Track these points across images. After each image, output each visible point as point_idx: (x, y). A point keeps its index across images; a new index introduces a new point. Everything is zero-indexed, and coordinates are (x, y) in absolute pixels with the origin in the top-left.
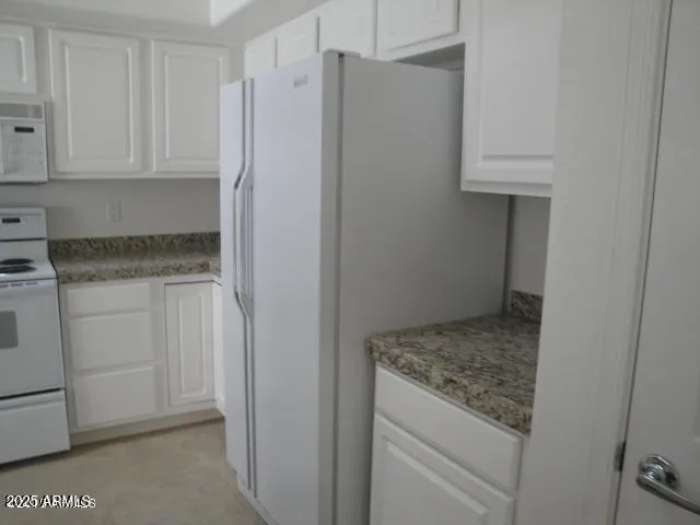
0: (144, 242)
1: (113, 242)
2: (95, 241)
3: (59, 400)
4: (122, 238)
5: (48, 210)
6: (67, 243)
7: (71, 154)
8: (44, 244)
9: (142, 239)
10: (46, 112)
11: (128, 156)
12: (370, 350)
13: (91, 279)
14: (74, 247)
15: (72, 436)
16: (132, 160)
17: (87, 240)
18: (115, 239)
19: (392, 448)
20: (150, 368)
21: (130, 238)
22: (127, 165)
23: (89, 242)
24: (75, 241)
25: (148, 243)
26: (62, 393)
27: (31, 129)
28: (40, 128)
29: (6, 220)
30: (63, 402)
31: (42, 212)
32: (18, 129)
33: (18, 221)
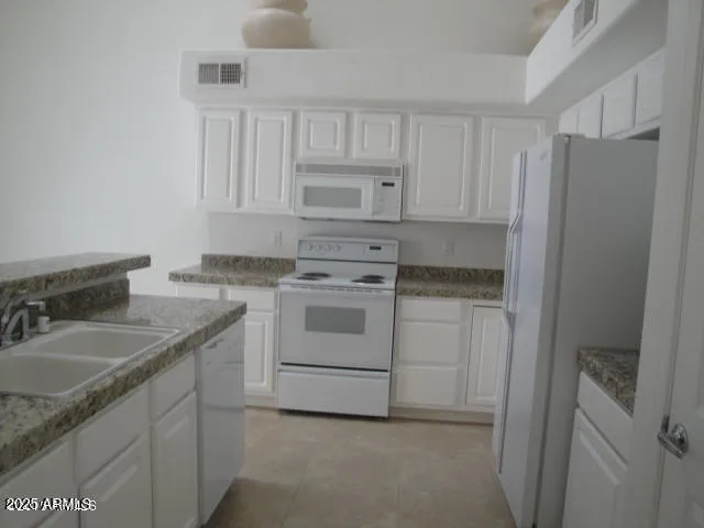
0: (469, 274)
2: (433, 268)
3: (385, 378)
4: (452, 268)
5: (400, 242)
6: (412, 268)
7: (418, 202)
8: (395, 268)
10: (403, 172)
11: (459, 203)
12: (579, 357)
13: (418, 294)
14: (417, 272)
15: (390, 408)
16: (461, 208)
17: (426, 268)
18: (448, 269)
19: (582, 436)
20: (454, 369)
21: (459, 270)
22: (457, 211)
23: (428, 269)
24: (417, 267)
25: (472, 274)
26: (388, 374)
27: (392, 185)
28: (398, 184)
29: (372, 248)
30: (387, 381)
31: (397, 243)
32: (384, 184)
33: (379, 248)
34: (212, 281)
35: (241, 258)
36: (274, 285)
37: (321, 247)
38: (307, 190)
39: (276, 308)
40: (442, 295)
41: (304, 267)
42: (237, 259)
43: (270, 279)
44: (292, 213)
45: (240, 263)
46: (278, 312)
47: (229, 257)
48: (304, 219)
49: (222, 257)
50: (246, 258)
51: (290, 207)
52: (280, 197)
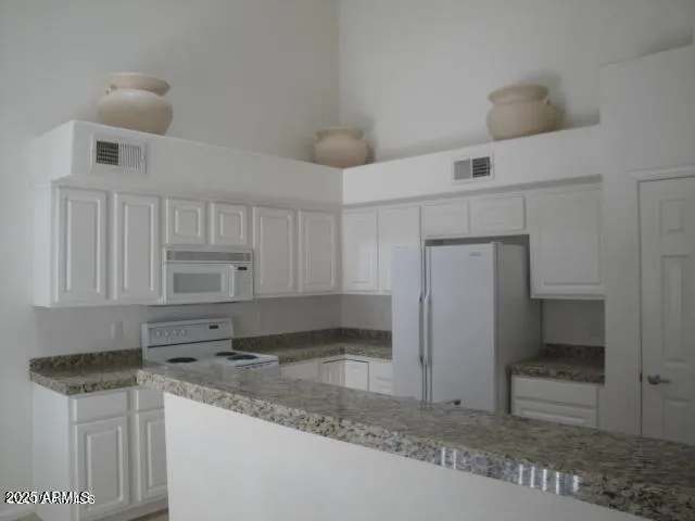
5: (233, 319)
10: (253, 257)
11: (289, 281)
27: (245, 269)
28: (249, 267)
29: (212, 327)
31: (230, 320)
32: (240, 269)
33: (216, 327)
37: (169, 333)
38: (177, 277)
42: (75, 359)
49: (58, 358)
50: (86, 355)
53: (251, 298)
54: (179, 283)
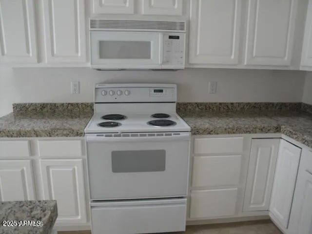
1: (210, 106)
2: (201, 104)
4: (215, 103)
6: (186, 105)
7: (198, 52)
9: (226, 105)
10: (187, 26)
13: (210, 133)
14: (189, 107)
16: (233, 57)
17: (196, 103)
18: (212, 104)
20: (236, 189)
21: (221, 104)
23: (198, 104)
26: (186, 199)
27: (178, 38)
28: (183, 37)
29: (155, 91)
30: (185, 206)
31: (175, 86)
32: (171, 37)
33: (161, 91)
34: (20, 134)
35: (47, 104)
36: (80, 134)
37: (114, 93)
39: (83, 154)
40: (229, 133)
41: (101, 110)
43: (75, 128)
44: (89, 65)
45: (45, 110)
46: (86, 157)
47: (36, 104)
48: (100, 70)
50: (51, 104)
51: (87, 60)
52: (77, 52)
53: (183, 67)
54: (104, 50)
